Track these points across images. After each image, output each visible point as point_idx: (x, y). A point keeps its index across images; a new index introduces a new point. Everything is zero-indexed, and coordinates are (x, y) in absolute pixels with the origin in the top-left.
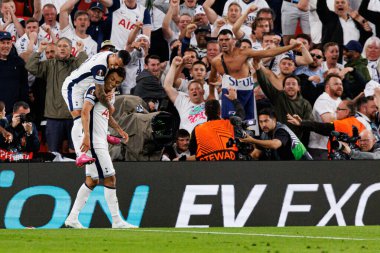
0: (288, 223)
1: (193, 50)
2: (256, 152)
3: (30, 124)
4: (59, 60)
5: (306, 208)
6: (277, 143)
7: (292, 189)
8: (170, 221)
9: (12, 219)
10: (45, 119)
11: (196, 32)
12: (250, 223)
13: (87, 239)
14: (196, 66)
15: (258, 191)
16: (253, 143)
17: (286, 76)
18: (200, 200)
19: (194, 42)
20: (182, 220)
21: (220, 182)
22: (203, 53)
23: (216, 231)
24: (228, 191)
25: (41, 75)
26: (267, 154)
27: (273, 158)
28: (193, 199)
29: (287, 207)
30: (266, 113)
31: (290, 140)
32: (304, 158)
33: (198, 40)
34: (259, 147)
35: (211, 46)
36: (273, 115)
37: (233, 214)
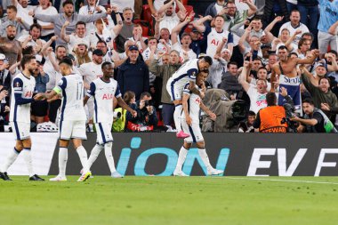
0: (321, 174)
1: (260, 59)
2: (301, 127)
3: (152, 107)
4: (171, 65)
5: (333, 164)
6: (314, 121)
7: (324, 152)
8: (244, 172)
9: (139, 169)
10: (161, 104)
11: (262, 48)
12: (296, 174)
13: (188, 183)
14: (261, 70)
15: (301, 153)
16: (299, 121)
17: (320, 77)
18: (263, 158)
19: (260, 54)
20: (252, 172)
21: (277, 146)
22: (266, 62)
23: (274, 179)
24: (282, 153)
25: (159, 75)
26: (308, 129)
27: (312, 131)
28: (259, 157)
29: (321, 164)
30: (308, 102)
31: (323, 120)
32: (332, 131)
33: (263, 53)
34: (303, 124)
35: (271, 57)
36: (312, 103)
37: (285, 168)
